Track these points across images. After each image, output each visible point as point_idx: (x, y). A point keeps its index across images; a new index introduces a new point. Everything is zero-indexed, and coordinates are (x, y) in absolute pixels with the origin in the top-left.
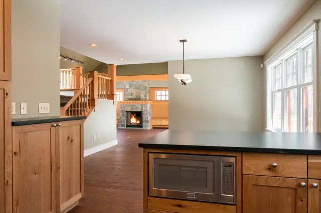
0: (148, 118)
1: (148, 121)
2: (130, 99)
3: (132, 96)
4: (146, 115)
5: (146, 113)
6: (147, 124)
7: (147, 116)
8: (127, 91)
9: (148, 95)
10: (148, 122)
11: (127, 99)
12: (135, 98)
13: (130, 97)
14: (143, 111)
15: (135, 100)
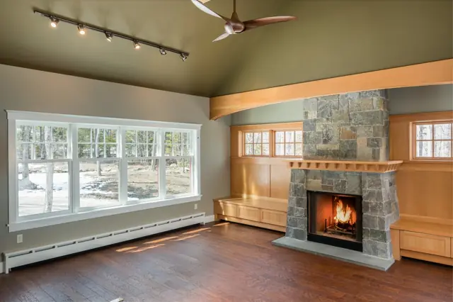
0: (382, 221)
1: (383, 233)
2: (321, 154)
3: (325, 142)
4: (374, 209)
5: (373, 202)
6: (380, 245)
7: (378, 215)
8: (313, 128)
9: (383, 141)
10: (382, 236)
11: (310, 151)
12: (337, 147)
13: (321, 146)
14: (364, 195)
15: (336, 155)
